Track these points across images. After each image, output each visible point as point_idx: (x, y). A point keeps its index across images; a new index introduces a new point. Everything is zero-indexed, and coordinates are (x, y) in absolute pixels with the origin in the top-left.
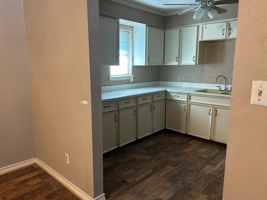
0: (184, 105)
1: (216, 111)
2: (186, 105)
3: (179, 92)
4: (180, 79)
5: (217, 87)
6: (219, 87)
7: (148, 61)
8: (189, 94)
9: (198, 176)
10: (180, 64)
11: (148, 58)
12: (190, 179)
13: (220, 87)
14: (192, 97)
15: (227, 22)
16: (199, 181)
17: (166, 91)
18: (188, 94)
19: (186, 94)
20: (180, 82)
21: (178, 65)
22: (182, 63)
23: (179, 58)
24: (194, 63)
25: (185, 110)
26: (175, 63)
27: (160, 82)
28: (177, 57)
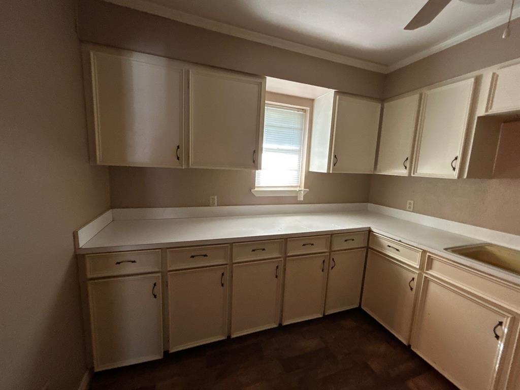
0: (411, 276)
2: (416, 276)
3: (400, 241)
4: (412, 206)
7: (334, 165)
8: (428, 254)
10: (414, 174)
11: (335, 158)
14: (436, 264)
17: (370, 231)
18: (424, 252)
19: (418, 252)
20: (413, 212)
21: (407, 175)
22: (418, 172)
23: (412, 160)
24: (454, 175)
25: (412, 289)
26: (401, 172)
27: (369, 204)
28: (407, 159)
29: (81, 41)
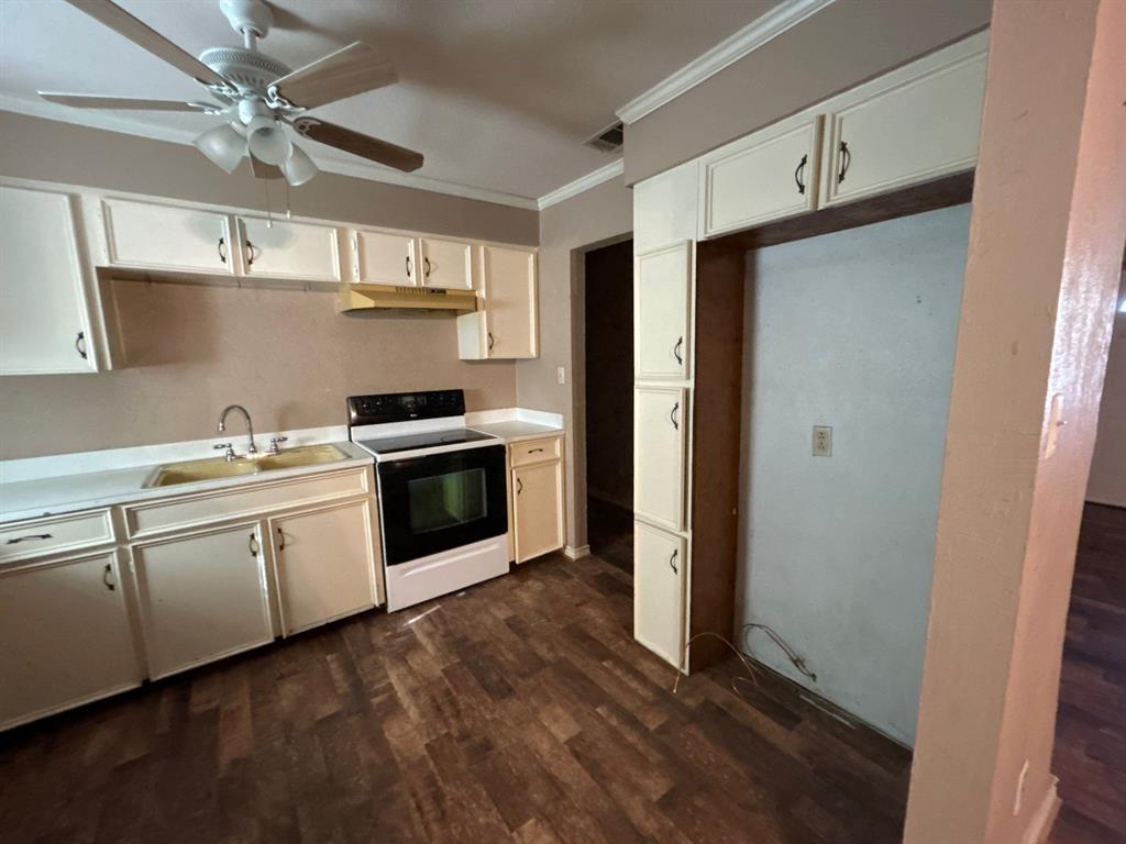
0: (103, 564)
1: (280, 531)
2: (112, 560)
3: (47, 515)
5: (216, 447)
6: (223, 446)
8: (124, 508)
9: (421, 794)
12: (420, 828)
13: (230, 446)
14: (142, 515)
15: (231, 217)
16: (450, 803)
18: (115, 508)
25: (112, 587)
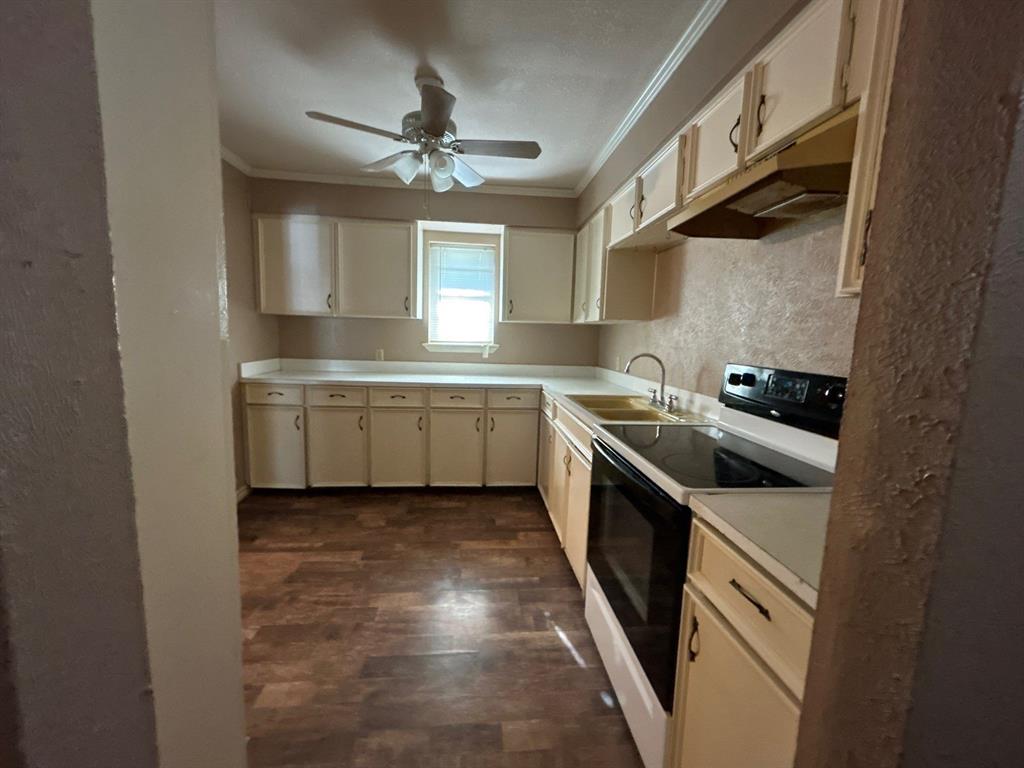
7: (510, 312)
11: (510, 304)
17: (538, 389)
27: (597, 368)
29: (252, 211)
